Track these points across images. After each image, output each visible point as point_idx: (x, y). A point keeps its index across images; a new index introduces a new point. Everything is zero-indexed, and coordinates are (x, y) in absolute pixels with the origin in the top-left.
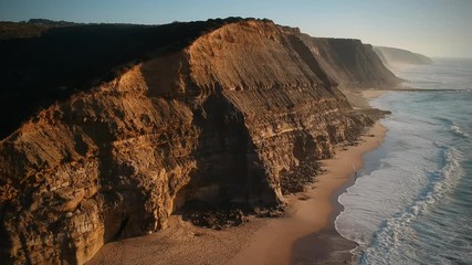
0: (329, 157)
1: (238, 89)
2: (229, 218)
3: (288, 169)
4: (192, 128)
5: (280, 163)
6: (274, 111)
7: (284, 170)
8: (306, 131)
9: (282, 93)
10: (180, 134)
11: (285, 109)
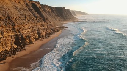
3: (8, 50)
6: (3, 27)
8: (21, 35)
9: (11, 20)
11: (10, 26)
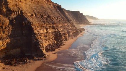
0: (67, 40)
1: (32, 15)
2: (22, 61)
3: (52, 44)
4: (9, 26)
5: (48, 42)
6: (47, 24)
7: (50, 44)
8: (59, 32)
9: (51, 19)
10: (2, 29)
11: (51, 24)
